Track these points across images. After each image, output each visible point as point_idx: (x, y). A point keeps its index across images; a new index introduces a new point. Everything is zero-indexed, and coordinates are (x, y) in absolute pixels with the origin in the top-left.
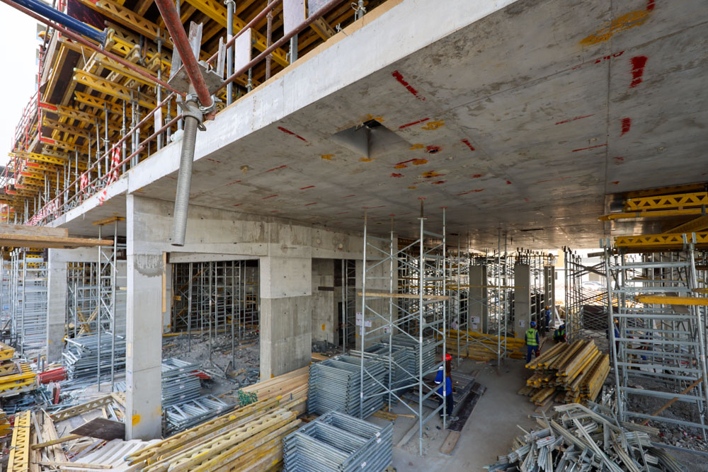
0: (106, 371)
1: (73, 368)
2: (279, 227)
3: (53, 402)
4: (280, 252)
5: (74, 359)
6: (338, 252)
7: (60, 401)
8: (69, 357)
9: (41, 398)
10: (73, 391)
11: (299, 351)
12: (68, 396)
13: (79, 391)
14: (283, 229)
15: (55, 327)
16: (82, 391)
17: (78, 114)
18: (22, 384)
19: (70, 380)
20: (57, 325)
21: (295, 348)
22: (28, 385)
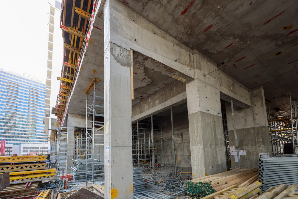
0: (90, 178)
1: (75, 174)
2: (200, 59)
3: (64, 188)
4: (202, 78)
5: (76, 169)
6: (230, 92)
7: (67, 188)
8: (74, 169)
9: (58, 185)
10: (74, 185)
11: (219, 158)
12: (72, 187)
13: (77, 185)
14: (202, 61)
15: (69, 157)
16: (78, 185)
17: (77, 32)
18: (49, 175)
19: (74, 180)
20: (70, 156)
21: (217, 155)
22: (52, 176)
